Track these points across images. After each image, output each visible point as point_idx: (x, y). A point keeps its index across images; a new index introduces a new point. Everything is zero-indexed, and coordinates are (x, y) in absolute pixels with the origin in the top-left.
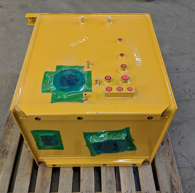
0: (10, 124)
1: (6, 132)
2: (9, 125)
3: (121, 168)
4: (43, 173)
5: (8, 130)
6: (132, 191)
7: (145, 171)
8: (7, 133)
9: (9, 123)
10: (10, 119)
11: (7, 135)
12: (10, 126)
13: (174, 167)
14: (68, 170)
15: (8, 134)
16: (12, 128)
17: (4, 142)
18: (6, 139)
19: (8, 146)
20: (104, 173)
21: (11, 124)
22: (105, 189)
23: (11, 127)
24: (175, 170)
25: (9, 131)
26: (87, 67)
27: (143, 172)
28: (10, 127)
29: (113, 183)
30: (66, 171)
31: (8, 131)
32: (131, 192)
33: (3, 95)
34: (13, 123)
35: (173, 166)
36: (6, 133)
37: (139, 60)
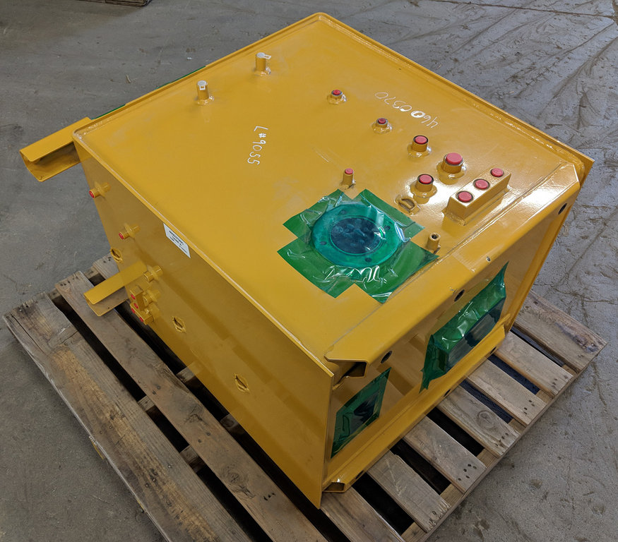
0: (146, 479)
1: (159, 503)
2: (148, 485)
3: (472, 376)
4: (347, 511)
5: (156, 496)
6: (530, 401)
8: (164, 502)
9: (141, 480)
10: (132, 468)
11: (170, 510)
12: (153, 484)
13: (546, 305)
14: (388, 463)
15: (170, 505)
16: (164, 484)
17: (182, 528)
18: (178, 517)
19: (202, 529)
20: (455, 410)
21: (149, 478)
22: (487, 437)
23: (160, 483)
25: (166, 496)
28: (157, 485)
29: (488, 414)
30: (386, 469)
31: (161, 497)
32: (531, 403)
33: (15, 438)
34: (153, 470)
35: (542, 305)
36: (162, 506)
37: (420, 114)
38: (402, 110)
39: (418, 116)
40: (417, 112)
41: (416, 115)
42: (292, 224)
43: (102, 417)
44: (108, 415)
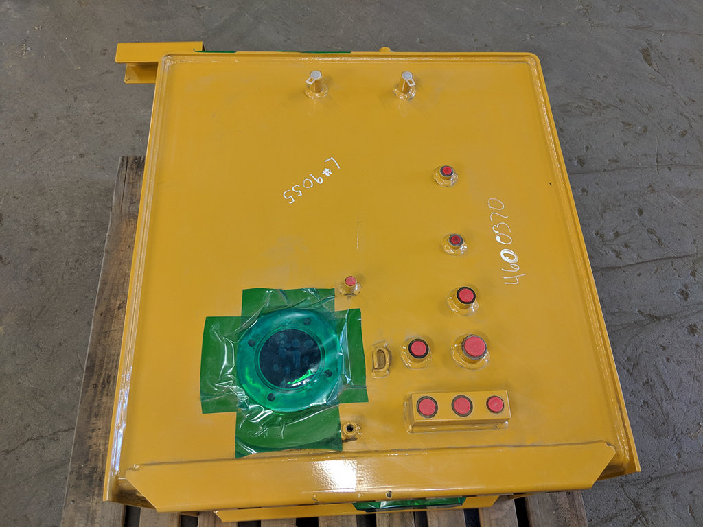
0: (98, 380)
1: (91, 408)
2: (96, 386)
5: (94, 400)
7: (497, 519)
8: (95, 410)
9: (95, 377)
10: (97, 363)
11: (93, 420)
12: (99, 389)
13: (577, 502)
15: (96, 416)
16: (107, 395)
17: (89, 442)
18: (93, 431)
19: (101, 456)
21: (101, 381)
23: (105, 392)
24: (579, 513)
25: (99, 406)
26: (344, 292)
27: (493, 522)
28: (102, 391)
31: (96, 404)
34: (109, 377)
35: (573, 500)
36: (91, 411)
37: (511, 257)
38: (498, 239)
39: (507, 259)
40: (511, 253)
41: (505, 255)
42: (251, 296)
43: (113, 301)
44: (118, 303)
